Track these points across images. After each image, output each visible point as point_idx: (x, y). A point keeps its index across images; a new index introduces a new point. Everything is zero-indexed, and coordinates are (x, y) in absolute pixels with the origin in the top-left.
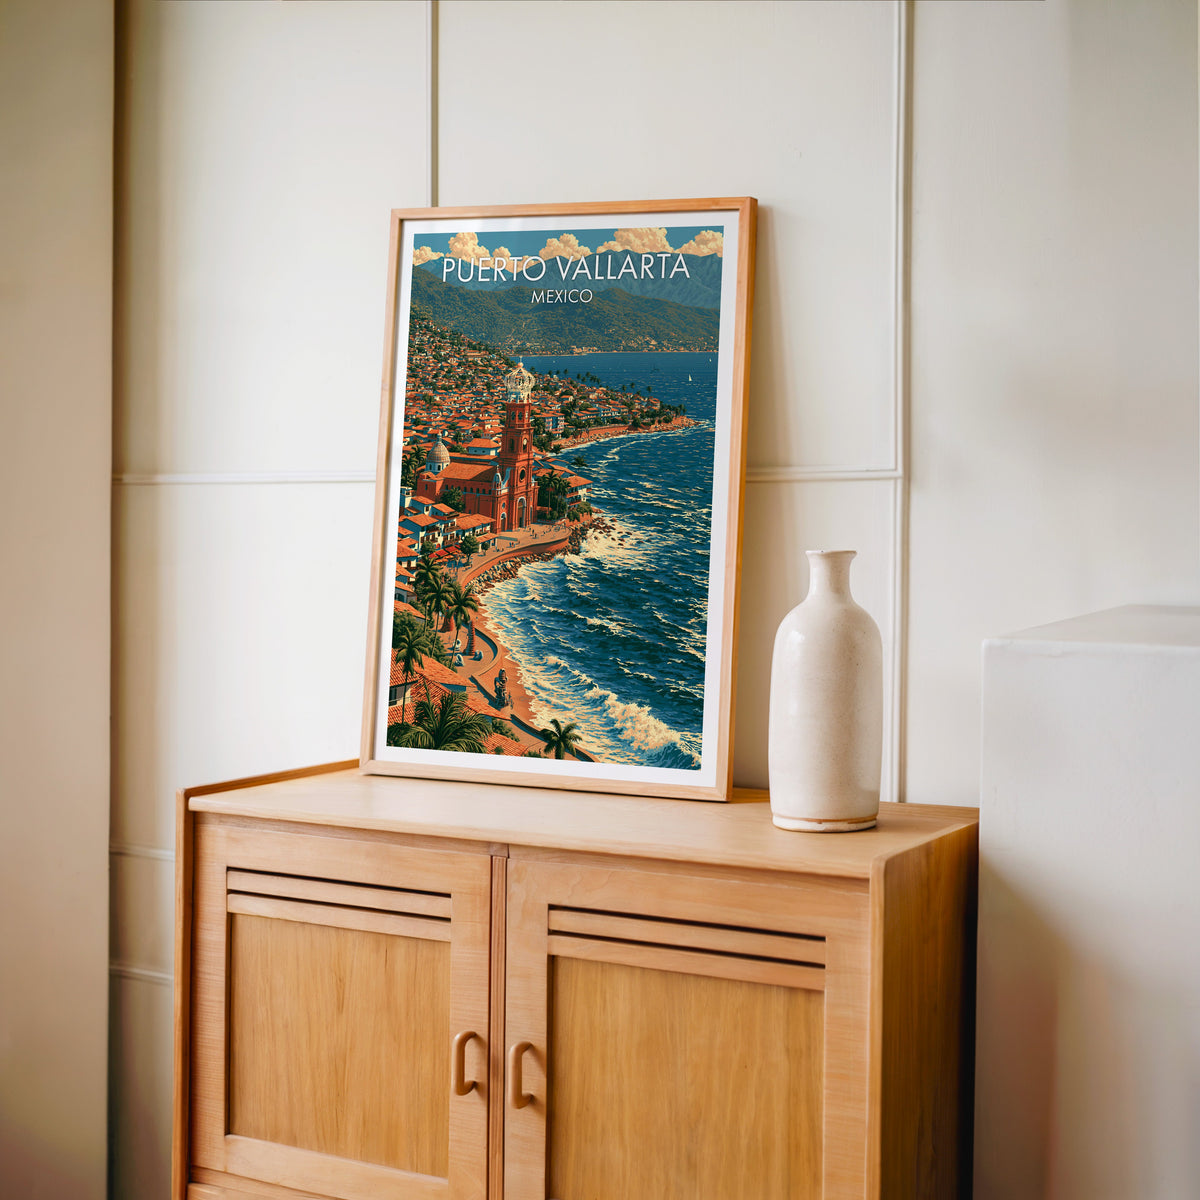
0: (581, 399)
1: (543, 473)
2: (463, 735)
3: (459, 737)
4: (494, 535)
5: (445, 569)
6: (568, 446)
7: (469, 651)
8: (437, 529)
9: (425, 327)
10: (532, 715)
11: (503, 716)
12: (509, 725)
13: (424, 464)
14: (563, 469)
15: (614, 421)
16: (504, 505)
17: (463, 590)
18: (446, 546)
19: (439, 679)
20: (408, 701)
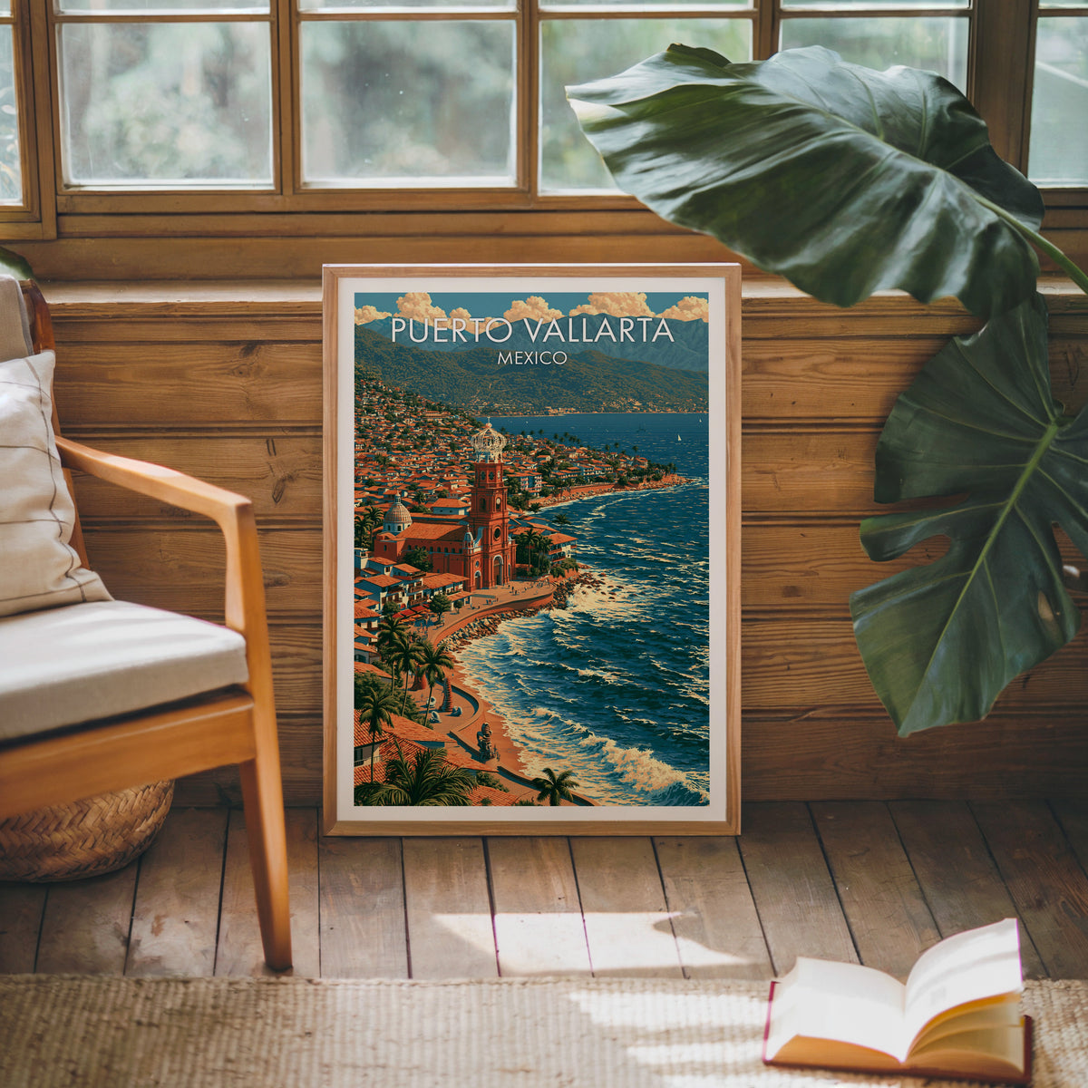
0: (559, 458)
1: (520, 531)
2: (443, 790)
3: (440, 792)
4: (468, 594)
5: (413, 629)
6: (547, 504)
7: (445, 707)
8: (401, 589)
9: (374, 387)
10: (522, 765)
11: (488, 769)
12: (497, 777)
13: (381, 525)
14: (543, 526)
15: (598, 479)
16: (477, 564)
17: (435, 649)
18: (412, 606)
19: (411, 736)
20: (377, 761)
